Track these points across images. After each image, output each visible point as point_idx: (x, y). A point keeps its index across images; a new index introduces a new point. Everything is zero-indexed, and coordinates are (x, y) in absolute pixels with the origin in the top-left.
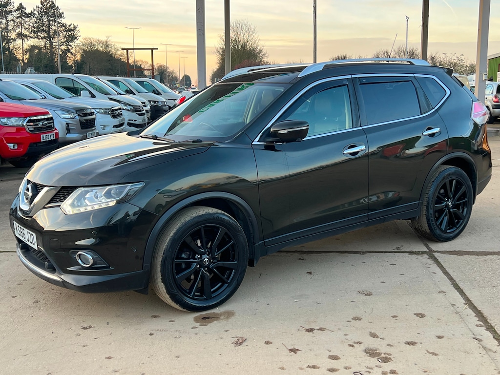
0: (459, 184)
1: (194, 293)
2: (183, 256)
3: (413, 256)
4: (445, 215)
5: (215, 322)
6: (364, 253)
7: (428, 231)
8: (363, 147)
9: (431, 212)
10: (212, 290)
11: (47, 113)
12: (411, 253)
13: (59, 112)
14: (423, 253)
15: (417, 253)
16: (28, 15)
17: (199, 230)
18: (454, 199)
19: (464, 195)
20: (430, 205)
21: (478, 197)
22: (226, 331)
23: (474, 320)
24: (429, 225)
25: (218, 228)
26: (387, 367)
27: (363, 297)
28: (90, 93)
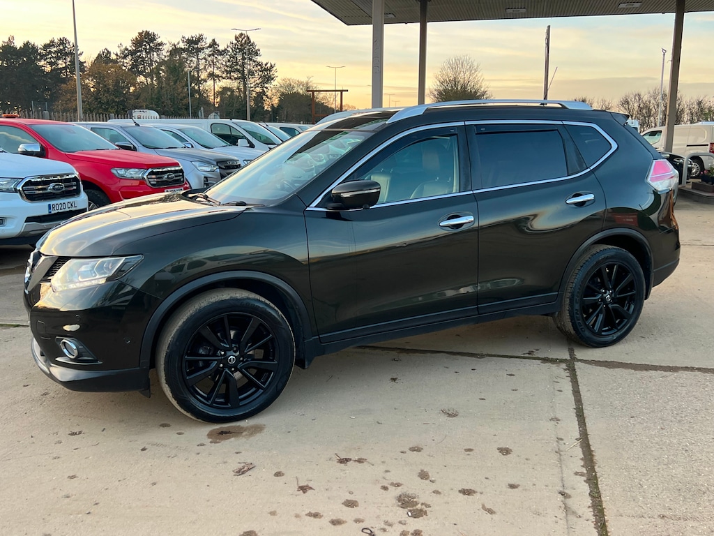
0: (623, 272)
1: (214, 399)
2: (201, 351)
3: (547, 364)
4: (600, 312)
5: (233, 439)
6: (482, 356)
7: (573, 332)
8: (471, 218)
9: (577, 306)
10: (240, 397)
11: (177, 165)
12: (545, 360)
13: (197, 164)
14: (562, 361)
15: (553, 361)
16: (221, 53)
17: (222, 319)
18: (615, 291)
19: (631, 286)
20: (576, 297)
21: (654, 290)
22: (237, 453)
23: (577, 463)
24: (574, 325)
25: (250, 318)
26: (413, 525)
27: (444, 418)
28: (249, 142)
